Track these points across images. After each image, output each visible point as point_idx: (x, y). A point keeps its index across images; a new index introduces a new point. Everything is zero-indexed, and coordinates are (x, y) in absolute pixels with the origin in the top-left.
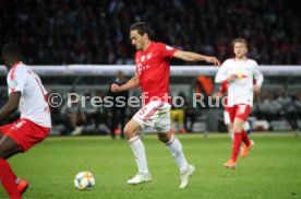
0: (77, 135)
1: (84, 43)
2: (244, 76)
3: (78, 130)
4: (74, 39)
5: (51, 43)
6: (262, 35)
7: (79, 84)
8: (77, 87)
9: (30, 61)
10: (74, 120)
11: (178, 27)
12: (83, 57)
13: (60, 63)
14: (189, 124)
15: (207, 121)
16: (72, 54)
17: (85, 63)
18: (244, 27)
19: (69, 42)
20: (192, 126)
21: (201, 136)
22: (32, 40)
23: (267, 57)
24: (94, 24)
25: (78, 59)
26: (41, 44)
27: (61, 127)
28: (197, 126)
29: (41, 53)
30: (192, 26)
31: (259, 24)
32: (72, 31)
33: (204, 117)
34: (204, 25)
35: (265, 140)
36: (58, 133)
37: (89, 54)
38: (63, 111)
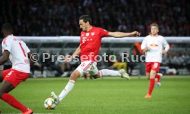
0: (65, 77)
1: (68, 24)
2: (156, 45)
3: (65, 74)
4: (63, 21)
5: (50, 24)
6: (172, 19)
7: (66, 47)
8: (65, 49)
9: (38, 34)
10: (63, 68)
11: (123, 14)
12: (68, 32)
13: (55, 35)
14: (129, 71)
15: (140, 69)
16: (62, 30)
17: (69, 35)
18: (162, 15)
19: (60, 23)
20: (131, 72)
21: (137, 78)
22: (39, 22)
23: (175, 32)
24: (75, 12)
25: (66, 33)
26: (44, 24)
27: (55, 72)
28: (135, 72)
29: (44, 30)
30: (131, 14)
31: (171, 13)
32: (62, 17)
33: (138, 66)
34: (138, 13)
35: (175, 80)
36: (53, 75)
37: (72, 30)
38: (56, 63)
